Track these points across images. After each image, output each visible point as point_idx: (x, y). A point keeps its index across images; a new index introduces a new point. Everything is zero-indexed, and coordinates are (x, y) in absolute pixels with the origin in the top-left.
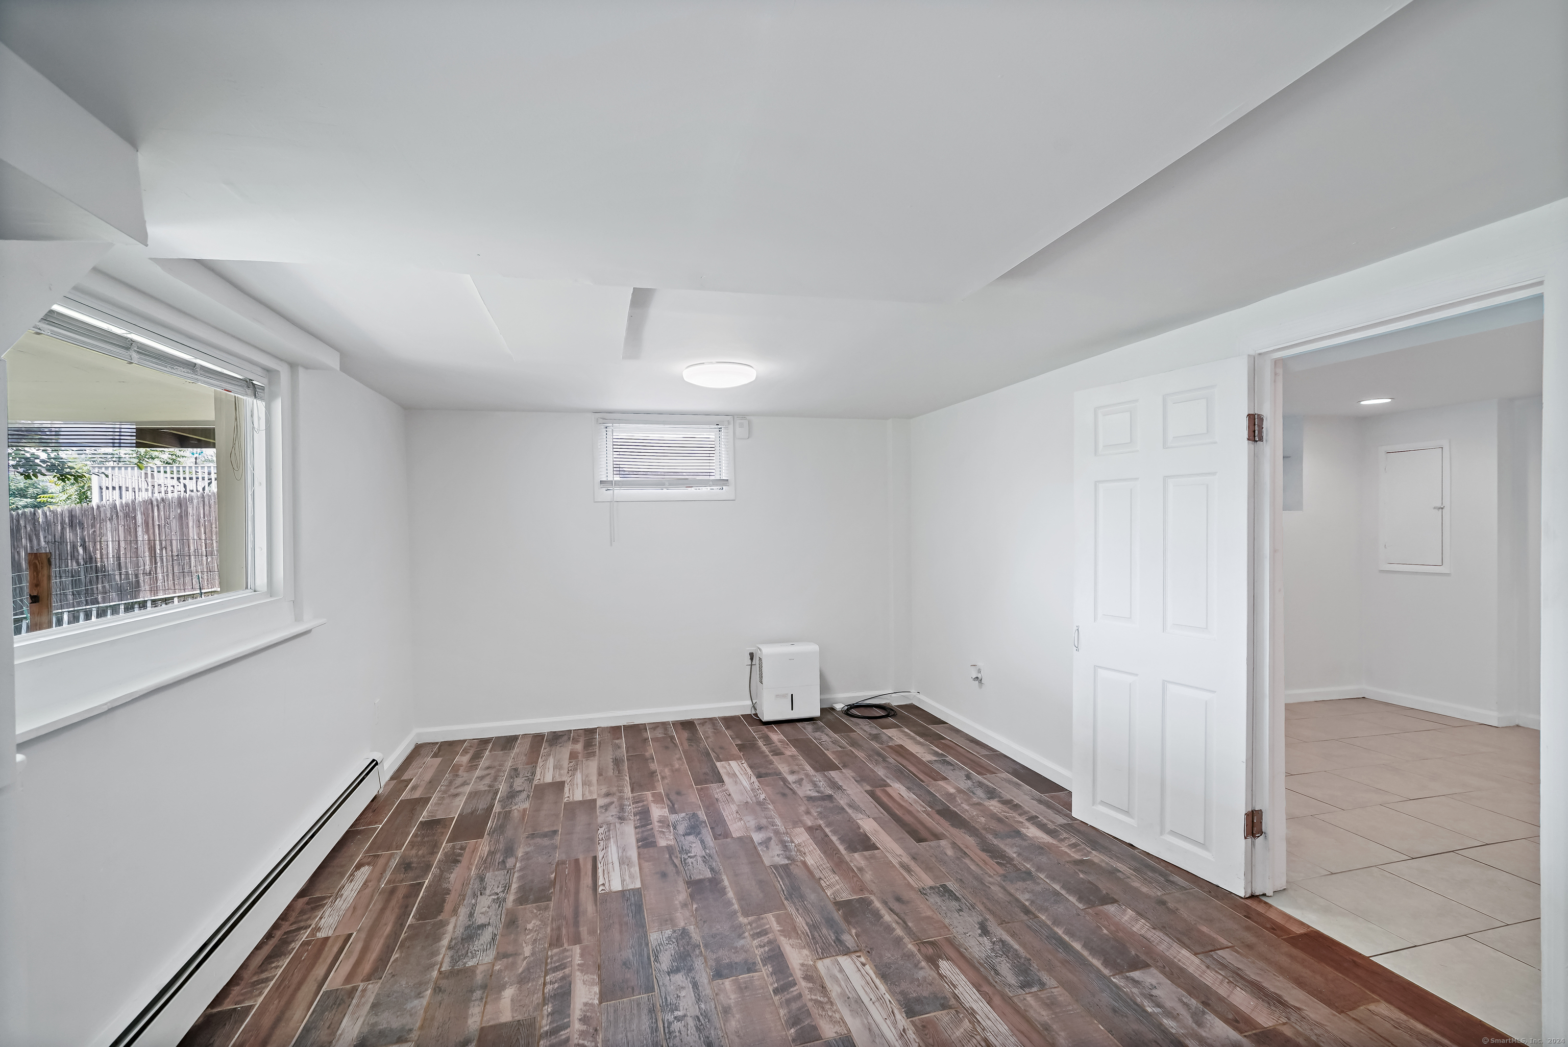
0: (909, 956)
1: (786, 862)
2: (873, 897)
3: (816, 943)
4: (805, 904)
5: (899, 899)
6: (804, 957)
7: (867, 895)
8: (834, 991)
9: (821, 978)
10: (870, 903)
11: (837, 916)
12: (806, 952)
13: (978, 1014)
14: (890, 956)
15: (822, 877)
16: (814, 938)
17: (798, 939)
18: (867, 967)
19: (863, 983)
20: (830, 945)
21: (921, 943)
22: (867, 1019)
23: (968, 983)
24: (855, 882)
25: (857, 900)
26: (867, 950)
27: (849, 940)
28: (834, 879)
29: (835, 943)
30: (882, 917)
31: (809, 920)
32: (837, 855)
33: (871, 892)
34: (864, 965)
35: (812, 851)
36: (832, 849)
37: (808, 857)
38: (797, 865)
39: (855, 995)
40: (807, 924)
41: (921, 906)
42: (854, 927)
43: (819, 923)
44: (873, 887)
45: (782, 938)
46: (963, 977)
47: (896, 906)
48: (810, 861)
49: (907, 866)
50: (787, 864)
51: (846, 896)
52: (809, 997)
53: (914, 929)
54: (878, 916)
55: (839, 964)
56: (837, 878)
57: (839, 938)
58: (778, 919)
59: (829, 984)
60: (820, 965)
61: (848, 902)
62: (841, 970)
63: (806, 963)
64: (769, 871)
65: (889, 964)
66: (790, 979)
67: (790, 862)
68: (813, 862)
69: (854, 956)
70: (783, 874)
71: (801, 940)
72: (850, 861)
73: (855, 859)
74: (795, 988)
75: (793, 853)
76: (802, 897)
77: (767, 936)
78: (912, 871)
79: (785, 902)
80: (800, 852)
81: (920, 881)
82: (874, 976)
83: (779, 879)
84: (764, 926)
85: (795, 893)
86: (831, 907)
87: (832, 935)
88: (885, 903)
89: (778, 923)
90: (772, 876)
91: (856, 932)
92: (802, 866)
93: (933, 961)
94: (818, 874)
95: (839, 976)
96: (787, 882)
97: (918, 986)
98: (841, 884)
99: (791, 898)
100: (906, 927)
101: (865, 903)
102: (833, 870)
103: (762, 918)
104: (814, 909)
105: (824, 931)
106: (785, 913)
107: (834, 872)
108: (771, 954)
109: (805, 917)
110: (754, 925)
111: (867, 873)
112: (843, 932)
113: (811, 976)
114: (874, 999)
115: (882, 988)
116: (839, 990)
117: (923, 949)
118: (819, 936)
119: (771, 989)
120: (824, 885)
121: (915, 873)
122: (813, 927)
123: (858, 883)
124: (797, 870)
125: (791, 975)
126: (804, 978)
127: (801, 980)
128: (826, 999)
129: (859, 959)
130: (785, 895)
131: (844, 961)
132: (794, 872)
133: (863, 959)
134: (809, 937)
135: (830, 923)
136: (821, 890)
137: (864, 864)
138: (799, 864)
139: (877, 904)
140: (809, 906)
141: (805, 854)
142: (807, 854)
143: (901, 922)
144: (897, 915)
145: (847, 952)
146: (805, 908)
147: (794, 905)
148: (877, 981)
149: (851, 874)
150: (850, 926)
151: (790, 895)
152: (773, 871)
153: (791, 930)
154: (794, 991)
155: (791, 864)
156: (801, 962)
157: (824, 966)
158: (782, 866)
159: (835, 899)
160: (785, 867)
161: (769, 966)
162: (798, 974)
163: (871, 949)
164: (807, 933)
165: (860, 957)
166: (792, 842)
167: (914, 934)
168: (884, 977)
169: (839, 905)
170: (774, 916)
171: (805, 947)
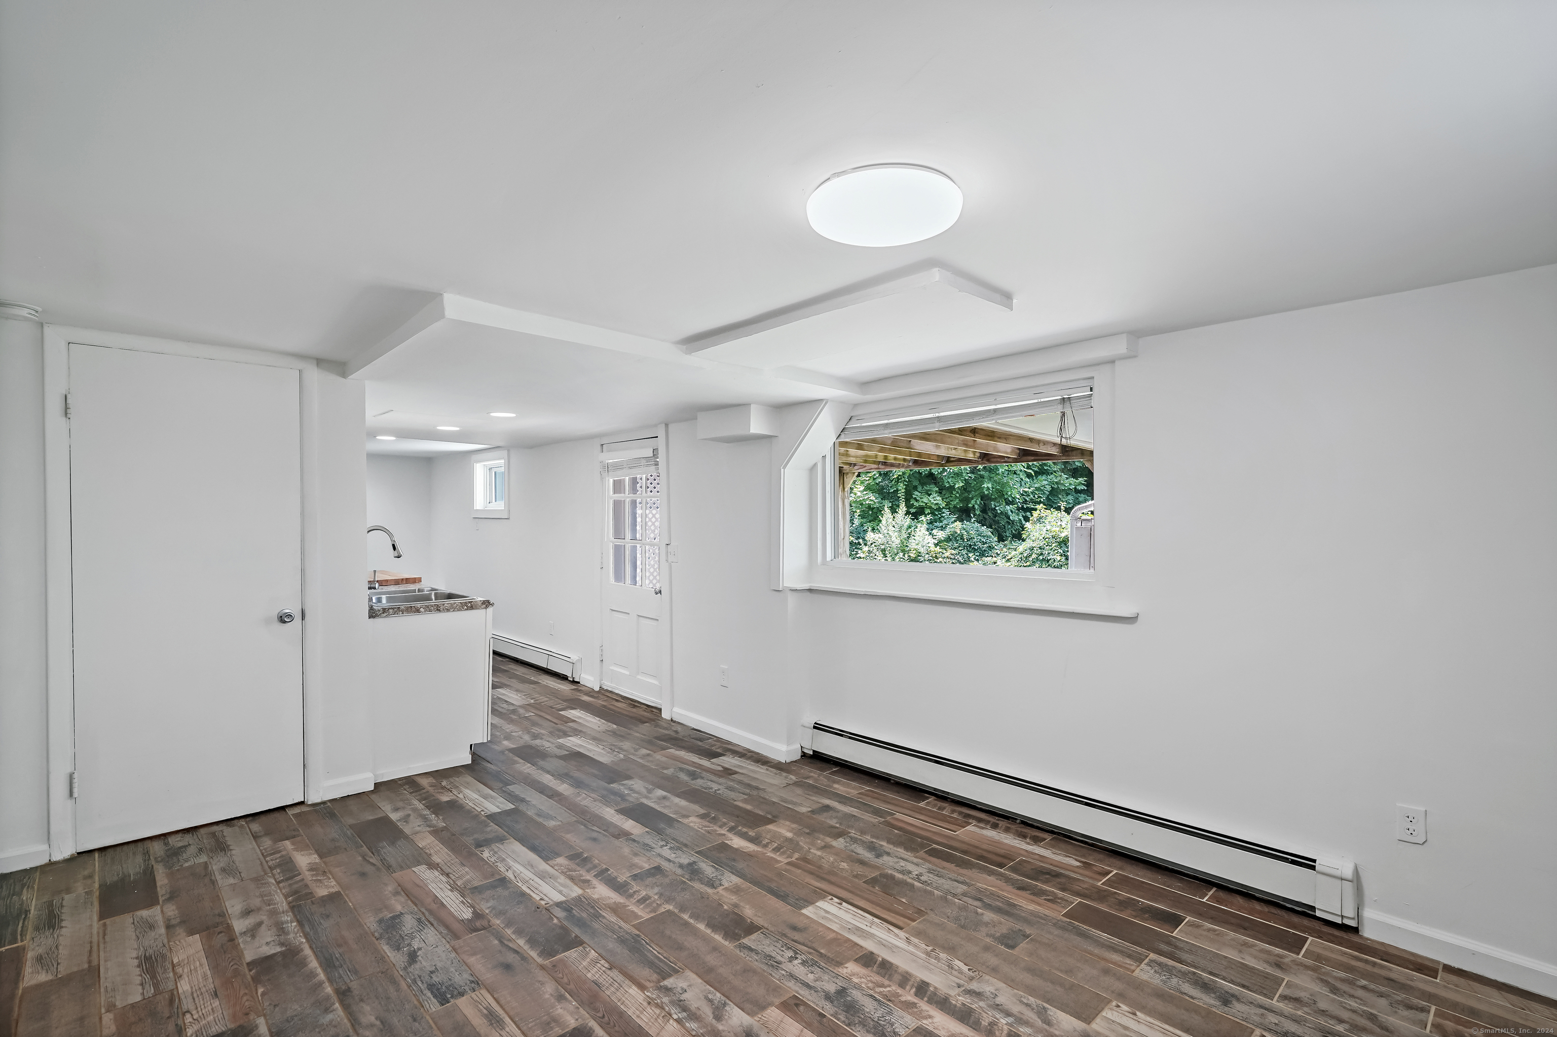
0: (500, 914)
1: (668, 982)
2: (539, 960)
3: (589, 904)
4: (616, 935)
5: (507, 967)
6: (595, 893)
7: (546, 962)
8: (562, 879)
9: (576, 884)
10: (541, 954)
11: (576, 931)
12: (596, 896)
13: (449, 890)
14: (518, 910)
15: (609, 972)
16: (592, 907)
17: (608, 904)
18: (538, 898)
19: (540, 888)
20: (576, 906)
21: (488, 928)
22: (535, 870)
23: (449, 907)
24: (565, 977)
25: (556, 953)
26: (540, 909)
27: (560, 914)
28: (593, 972)
29: (572, 908)
30: (527, 941)
31: (604, 921)
32: (600, 1015)
33: (542, 967)
34: (541, 899)
35: (642, 1013)
36: (612, 1024)
37: (642, 998)
38: (649, 981)
39: (546, 880)
40: (604, 917)
41: (481, 965)
42: (555, 924)
43: (592, 921)
44: (541, 975)
45: (622, 901)
46: (452, 910)
47: (511, 958)
48: (634, 991)
49: (492, 1024)
50: (664, 979)
51: (572, 954)
52: (581, 872)
53: (492, 938)
54: (532, 942)
55: (564, 896)
56: (589, 975)
57: (568, 913)
58: (637, 916)
59: (569, 882)
60: (580, 892)
61: (567, 948)
62: (560, 892)
63: (592, 890)
64: (679, 964)
65: (519, 904)
66: (600, 878)
67: (662, 984)
68: (631, 991)
69: (551, 903)
70: (661, 964)
71: (603, 904)
72: (578, 1008)
73: (571, 1014)
74: (593, 874)
75: (666, 1000)
76: (622, 941)
77: (636, 900)
78: (486, 1016)
79: (638, 933)
80: (657, 1006)
81: (476, 1001)
82: (532, 894)
83: (660, 956)
84: (644, 906)
85: (633, 945)
86: (585, 938)
87: (576, 913)
88: (524, 958)
89: (633, 912)
90: (672, 959)
91: (553, 920)
92: (643, 981)
93: (477, 915)
94: (615, 974)
95: (561, 888)
96: (649, 955)
97: (494, 895)
98: (582, 969)
99: (633, 938)
100: (501, 939)
101: (548, 952)
102: (599, 986)
103: (651, 912)
104: (603, 932)
105: (584, 915)
106: (631, 922)
107: (596, 984)
108: (625, 889)
109: (609, 923)
110: (655, 905)
111: (551, 995)
112: (566, 918)
113: (584, 883)
114: (531, 881)
115: (524, 888)
116: (559, 880)
117: (485, 923)
118: (588, 910)
119: (612, 870)
120: (603, 962)
121: (480, 1011)
122: (597, 916)
123: (561, 975)
124: (644, 973)
125: (600, 880)
126: (589, 881)
127: (591, 879)
128: (568, 873)
129: (546, 902)
130: (643, 940)
131: (559, 898)
132: (648, 970)
133: (543, 903)
134: (597, 907)
135: (581, 923)
136: (604, 954)
137: (557, 1009)
138: (648, 984)
139: (533, 954)
140: (610, 934)
141: (649, 1003)
142: (645, 1004)
143: (506, 942)
144: (510, 949)
145: (558, 905)
146: (613, 932)
147: (627, 932)
148: (528, 891)
149: (572, 986)
150: (560, 925)
151: (636, 941)
152: (676, 965)
153: (615, 909)
154: (594, 873)
155: (659, 981)
156: (596, 889)
157: (576, 891)
158: (670, 976)
159: (584, 948)
160: (664, 976)
161: (621, 881)
162: (595, 882)
163: (536, 911)
164: (601, 910)
165: (546, 904)
166: (678, 1021)
167: (493, 934)
168: (523, 894)
169: (578, 943)
170: (641, 917)
171: (598, 899)
